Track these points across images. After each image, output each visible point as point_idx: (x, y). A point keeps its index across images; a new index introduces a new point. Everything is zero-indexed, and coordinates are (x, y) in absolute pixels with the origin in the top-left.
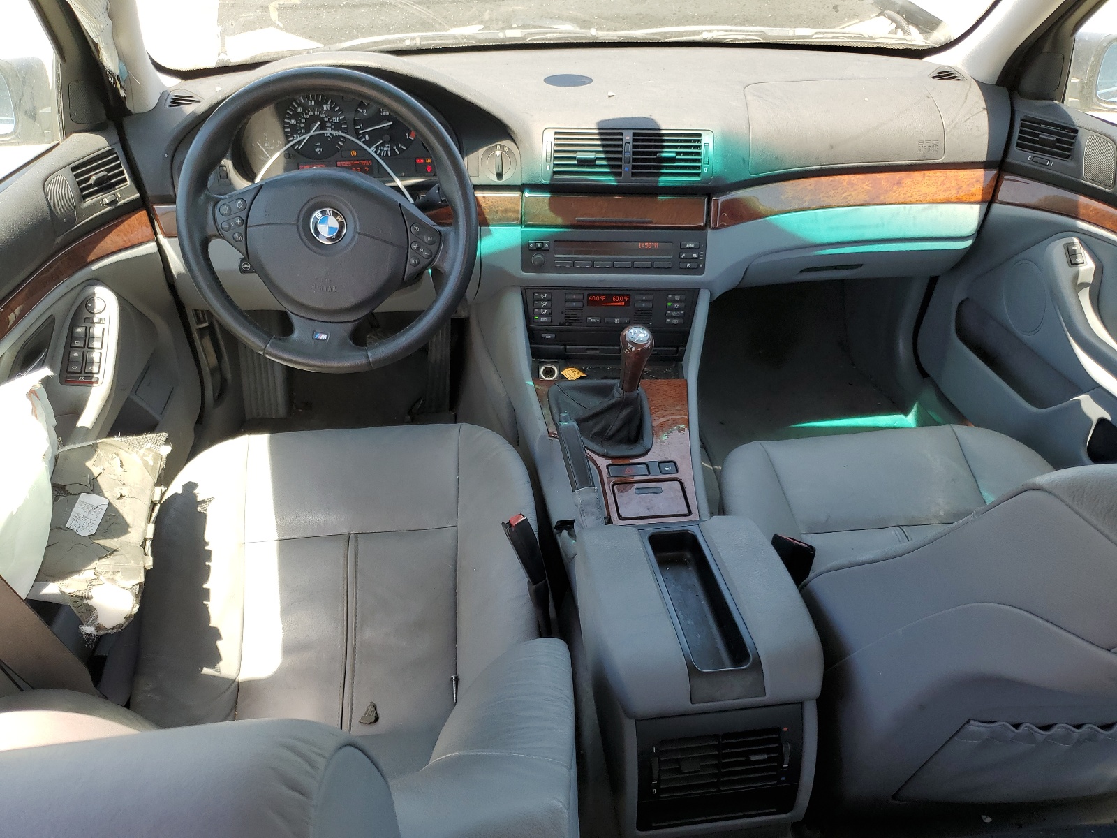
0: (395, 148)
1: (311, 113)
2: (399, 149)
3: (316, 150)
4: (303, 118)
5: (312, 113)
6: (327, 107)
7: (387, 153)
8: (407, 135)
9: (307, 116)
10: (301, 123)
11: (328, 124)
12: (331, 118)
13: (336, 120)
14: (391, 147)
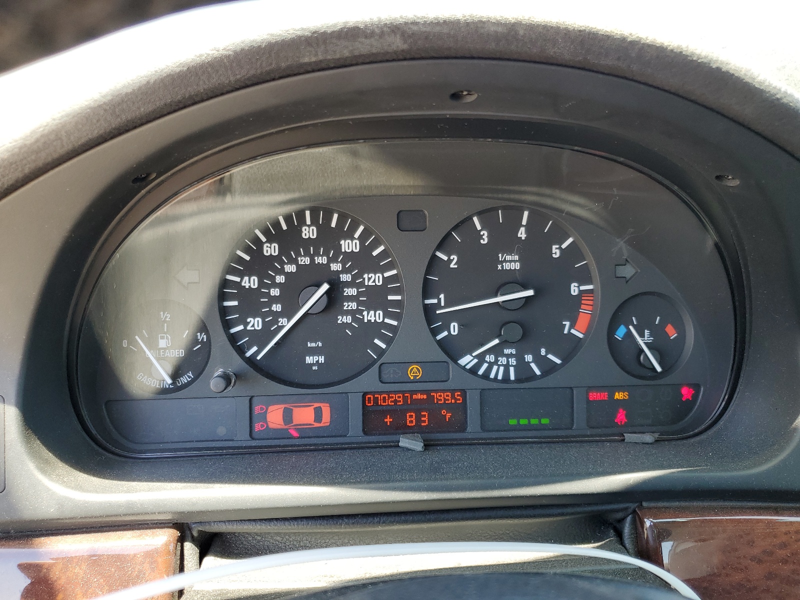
0: (529, 358)
1: (305, 261)
2: (539, 360)
3: (309, 360)
4: (281, 272)
5: (307, 261)
6: (349, 246)
7: (507, 372)
8: (567, 324)
9: (290, 268)
10: (275, 285)
11: (351, 292)
12: (360, 275)
13: (374, 279)
14: (520, 357)
